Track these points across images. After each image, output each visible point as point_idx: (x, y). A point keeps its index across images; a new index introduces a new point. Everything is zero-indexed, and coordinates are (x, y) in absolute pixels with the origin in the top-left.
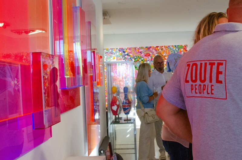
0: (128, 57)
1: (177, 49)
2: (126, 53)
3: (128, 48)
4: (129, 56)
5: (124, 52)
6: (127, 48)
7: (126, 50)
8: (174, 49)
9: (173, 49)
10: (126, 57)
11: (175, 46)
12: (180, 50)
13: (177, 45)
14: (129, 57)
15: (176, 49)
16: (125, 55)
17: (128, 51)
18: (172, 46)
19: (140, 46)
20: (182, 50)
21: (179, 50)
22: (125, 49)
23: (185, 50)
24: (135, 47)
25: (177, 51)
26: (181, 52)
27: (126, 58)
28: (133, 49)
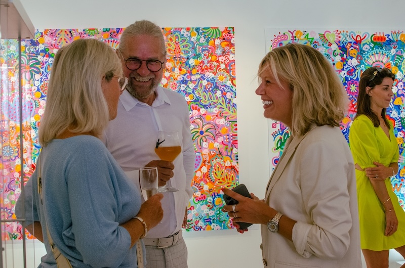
0: (45, 59)
1: (202, 40)
2: (41, 47)
3: (46, 31)
4: (49, 56)
5: (35, 44)
6: (43, 31)
7: (42, 36)
8: (194, 39)
9: (190, 37)
10: (40, 58)
11: (197, 29)
12: (211, 42)
13: (201, 26)
14: (51, 59)
15: (198, 40)
16: (37, 53)
17: (47, 39)
18: (188, 29)
19: (87, 27)
20: (218, 42)
21: (208, 41)
22: (39, 35)
23: (226, 43)
24: (71, 28)
25: (202, 45)
26: (215, 47)
27: (39, 63)
28: (63, 36)
